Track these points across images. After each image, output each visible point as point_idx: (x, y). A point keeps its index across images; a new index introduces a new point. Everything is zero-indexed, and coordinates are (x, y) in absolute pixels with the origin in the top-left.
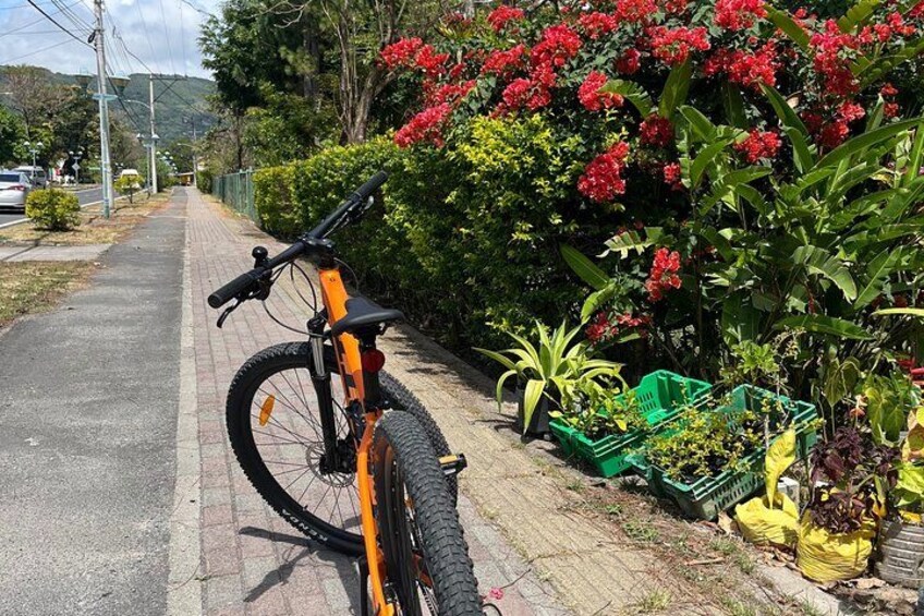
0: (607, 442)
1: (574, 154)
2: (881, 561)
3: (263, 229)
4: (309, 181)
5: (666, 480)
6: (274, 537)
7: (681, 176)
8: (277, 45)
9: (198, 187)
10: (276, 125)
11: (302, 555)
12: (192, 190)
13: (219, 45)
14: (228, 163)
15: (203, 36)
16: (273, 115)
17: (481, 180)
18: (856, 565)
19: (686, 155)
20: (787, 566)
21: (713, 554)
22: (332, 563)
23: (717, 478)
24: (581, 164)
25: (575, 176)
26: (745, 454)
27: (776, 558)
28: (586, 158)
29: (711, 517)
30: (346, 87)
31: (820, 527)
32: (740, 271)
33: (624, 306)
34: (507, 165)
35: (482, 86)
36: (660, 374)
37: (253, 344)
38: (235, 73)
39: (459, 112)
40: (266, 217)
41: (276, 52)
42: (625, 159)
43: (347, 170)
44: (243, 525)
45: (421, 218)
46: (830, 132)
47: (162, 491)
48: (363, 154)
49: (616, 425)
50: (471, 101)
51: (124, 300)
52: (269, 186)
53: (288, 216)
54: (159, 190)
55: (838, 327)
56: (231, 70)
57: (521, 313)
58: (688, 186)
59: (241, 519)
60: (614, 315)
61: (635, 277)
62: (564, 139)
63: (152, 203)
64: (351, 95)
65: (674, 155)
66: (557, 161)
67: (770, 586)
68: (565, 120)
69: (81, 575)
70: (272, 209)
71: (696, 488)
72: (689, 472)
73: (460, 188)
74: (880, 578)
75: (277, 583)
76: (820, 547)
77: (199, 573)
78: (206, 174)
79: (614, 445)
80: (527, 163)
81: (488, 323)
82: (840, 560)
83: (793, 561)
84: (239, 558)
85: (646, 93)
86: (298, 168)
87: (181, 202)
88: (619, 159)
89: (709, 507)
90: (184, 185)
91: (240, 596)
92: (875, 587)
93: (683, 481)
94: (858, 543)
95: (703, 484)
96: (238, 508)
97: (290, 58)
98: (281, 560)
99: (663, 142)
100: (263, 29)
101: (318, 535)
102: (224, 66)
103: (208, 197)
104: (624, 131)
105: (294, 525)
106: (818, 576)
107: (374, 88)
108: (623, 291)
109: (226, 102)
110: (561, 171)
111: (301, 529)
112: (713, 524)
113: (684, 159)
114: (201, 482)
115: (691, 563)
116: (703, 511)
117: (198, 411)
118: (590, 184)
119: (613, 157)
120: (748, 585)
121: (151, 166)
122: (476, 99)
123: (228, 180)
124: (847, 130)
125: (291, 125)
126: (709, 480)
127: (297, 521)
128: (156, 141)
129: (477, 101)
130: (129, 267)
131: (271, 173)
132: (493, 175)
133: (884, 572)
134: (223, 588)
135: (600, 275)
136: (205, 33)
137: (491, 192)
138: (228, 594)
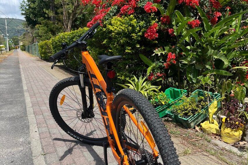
0: (159, 108)
1: (143, 27)
2: (245, 136)
3: (42, 59)
4: (57, 43)
5: (179, 117)
6: (65, 140)
7: (174, 32)
8: (43, 9)
9: (21, 49)
10: (45, 29)
11: (75, 145)
12: (19, 50)
13: (26, 8)
14: (30, 42)
15: (21, 6)
16: (44, 26)
17: (115, 35)
18: (239, 138)
19: (175, 26)
20: (219, 140)
21: (198, 138)
22: (85, 147)
23: (195, 116)
24: (145, 29)
25: (143, 33)
26: (202, 108)
27: (215, 138)
28: (146, 27)
29: (193, 127)
30: (65, 18)
31: (228, 127)
32: (191, 59)
33: (158, 70)
34: (123, 30)
35: (114, 8)
36: (170, 89)
37: (45, 88)
38: (31, 16)
39: (107, 16)
40: (43, 55)
41: (43, 10)
42: (157, 28)
43: (69, 39)
44: (54, 138)
45: (94, 50)
46: (213, 20)
47: (25, 129)
48: (74, 33)
49: (161, 103)
50: (110, 13)
51: (3, 78)
52: (44, 46)
53: (49, 55)
54: (9, 50)
55: (222, 72)
56: (30, 16)
57: (128, 74)
58: (176, 35)
59: (53, 136)
60: (155, 73)
61: (160, 62)
62: (140, 22)
63: (8, 53)
64: (66, 21)
65: (171, 26)
66: (138, 28)
67: (217, 145)
68: (138, 17)
69: (2, 156)
70: (45, 53)
71: (189, 119)
72: (186, 115)
73: (107, 39)
74: (245, 141)
75: (68, 154)
76: (229, 133)
77: (42, 153)
78: (23, 46)
79: (161, 109)
80: (129, 29)
81: (118, 77)
82: (234, 137)
83: (220, 138)
84: (55, 148)
85: (164, 8)
86: (53, 40)
87: (16, 53)
88: (155, 28)
89: (192, 125)
90: (17, 49)
91: (58, 159)
92: (245, 144)
93: (184, 117)
94: (239, 132)
95: (191, 118)
96: (51, 133)
97: (47, 12)
98: (68, 147)
99: (168, 23)
100: (39, 4)
101: (79, 139)
102: (28, 14)
103: (24, 52)
104: (157, 20)
105: (71, 136)
106: (228, 142)
107: (73, 19)
108: (158, 66)
109: (29, 25)
110: (139, 31)
111: (74, 137)
112: (194, 129)
113: (175, 27)
114: (38, 126)
115: (192, 140)
116: (191, 126)
117: (32, 106)
118: (148, 35)
119: (154, 27)
120: (211, 146)
121: (7, 44)
122: (112, 12)
123: (30, 46)
124: (217, 19)
125: (49, 29)
126: (193, 117)
127: (72, 135)
128: (8, 36)
129: (112, 13)
130: (4, 69)
131: (44, 43)
132: (119, 33)
133: (246, 140)
134: (51, 157)
135: (150, 62)
136: (22, 5)
137: (118, 39)
138: (54, 159)
